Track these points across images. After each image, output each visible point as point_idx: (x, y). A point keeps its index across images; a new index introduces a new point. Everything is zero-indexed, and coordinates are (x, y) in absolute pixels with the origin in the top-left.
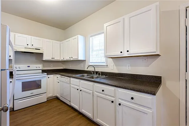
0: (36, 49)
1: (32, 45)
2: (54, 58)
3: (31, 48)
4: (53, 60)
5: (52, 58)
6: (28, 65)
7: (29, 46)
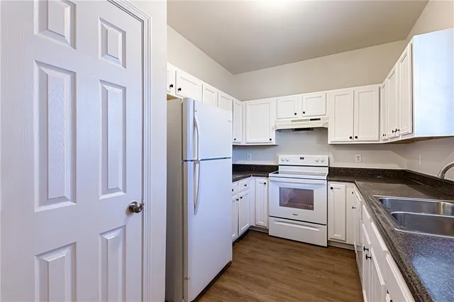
0: (311, 120)
1: (304, 113)
2: (356, 137)
3: (302, 120)
4: (355, 141)
5: (351, 138)
6: (302, 156)
7: (300, 116)
